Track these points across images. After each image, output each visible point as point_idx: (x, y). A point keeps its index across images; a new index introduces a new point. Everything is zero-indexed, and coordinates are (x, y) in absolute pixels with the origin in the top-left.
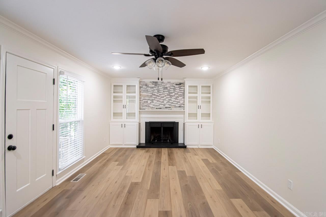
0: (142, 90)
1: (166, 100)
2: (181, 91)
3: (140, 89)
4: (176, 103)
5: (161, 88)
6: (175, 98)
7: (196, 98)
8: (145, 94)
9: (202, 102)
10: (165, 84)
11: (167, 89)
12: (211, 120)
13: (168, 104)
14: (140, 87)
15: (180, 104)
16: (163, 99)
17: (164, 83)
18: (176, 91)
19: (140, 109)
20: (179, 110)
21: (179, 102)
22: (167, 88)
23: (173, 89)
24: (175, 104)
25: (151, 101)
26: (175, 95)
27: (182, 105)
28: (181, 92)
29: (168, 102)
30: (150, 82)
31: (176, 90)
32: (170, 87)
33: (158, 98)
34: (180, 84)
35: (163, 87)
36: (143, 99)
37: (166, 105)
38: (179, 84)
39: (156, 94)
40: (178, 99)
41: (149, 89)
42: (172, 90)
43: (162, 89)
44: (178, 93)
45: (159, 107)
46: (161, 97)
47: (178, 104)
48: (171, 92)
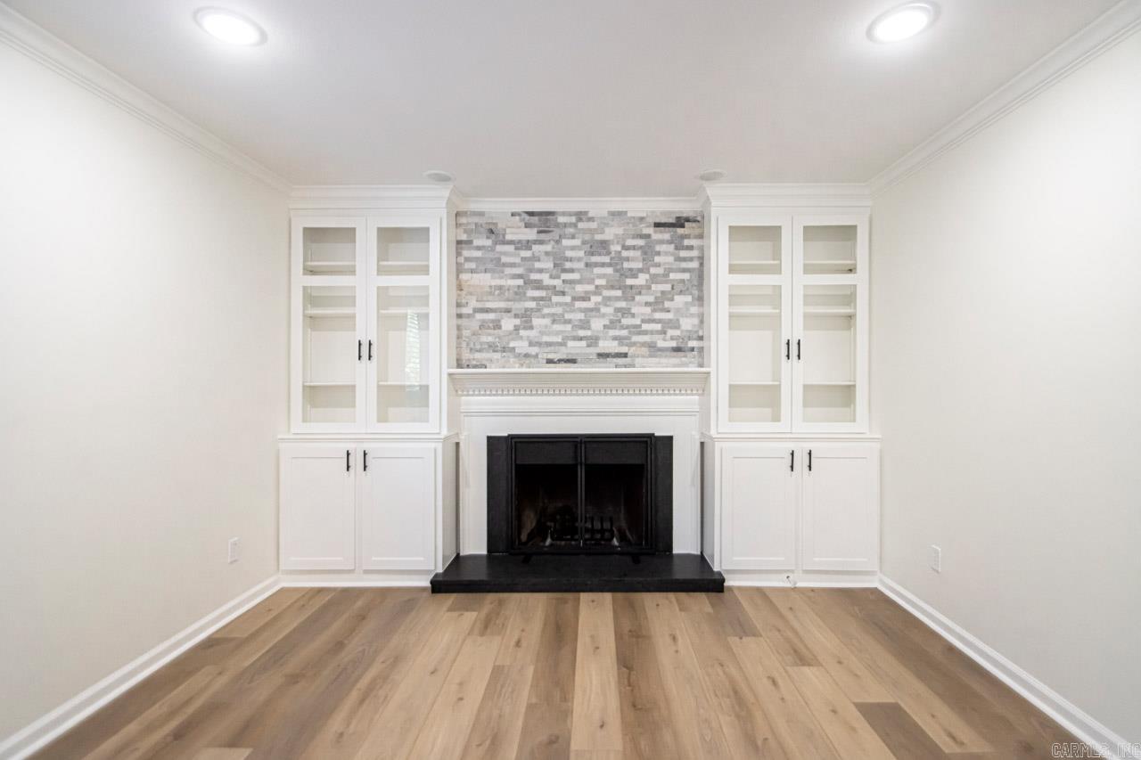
0: (467, 259)
1: (604, 315)
2: (684, 259)
3: (458, 254)
4: (658, 327)
5: (573, 248)
6: (651, 299)
7: (775, 295)
8: (485, 280)
9: (811, 321)
10: (593, 225)
11: (609, 253)
12: (861, 425)
13: (615, 338)
14: (459, 242)
15: (677, 333)
16: (586, 311)
17: (591, 219)
18: (658, 265)
19: (459, 366)
20: (675, 366)
21: (676, 325)
22: (604, 245)
23: (638, 253)
24: (652, 332)
25: (517, 322)
26: (654, 287)
27: (689, 339)
28: (684, 270)
29: (613, 324)
30: (513, 215)
31: (657, 259)
32: (624, 240)
33: (558, 304)
34: (680, 222)
35: (584, 243)
36: (477, 310)
37: (601, 343)
38: (672, 220)
39: (546, 279)
40: (667, 304)
41: (505, 254)
42: (634, 259)
43: (581, 254)
44: (666, 275)
45: (562, 353)
46: (574, 299)
47: (671, 332)
48: (631, 270)
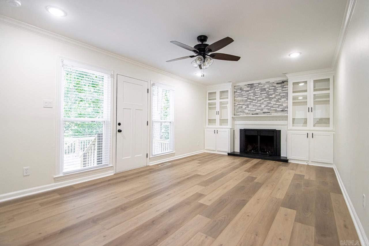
0: (236, 95)
1: (264, 104)
2: (284, 90)
3: (234, 94)
4: (277, 106)
5: (258, 91)
6: (276, 100)
7: (306, 97)
8: (239, 98)
9: (315, 103)
10: (262, 85)
11: (265, 91)
12: (331, 128)
13: (267, 109)
14: (235, 92)
15: (282, 107)
16: (260, 103)
17: (262, 84)
18: (277, 92)
19: (234, 115)
21: (282, 105)
22: (265, 89)
23: (273, 90)
24: (276, 107)
25: (246, 106)
26: (276, 97)
27: (285, 108)
28: (284, 93)
29: (266, 106)
30: (245, 85)
31: (277, 91)
32: (269, 88)
33: (254, 102)
34: (283, 82)
35: (260, 89)
36: (238, 105)
37: (264, 110)
38: (281, 82)
39: (252, 98)
40: (280, 101)
41: (243, 93)
42: (271, 92)
43: (259, 92)
44: (279, 94)
45: (255, 112)
46: (258, 101)
47: (280, 107)
48: (271, 94)
